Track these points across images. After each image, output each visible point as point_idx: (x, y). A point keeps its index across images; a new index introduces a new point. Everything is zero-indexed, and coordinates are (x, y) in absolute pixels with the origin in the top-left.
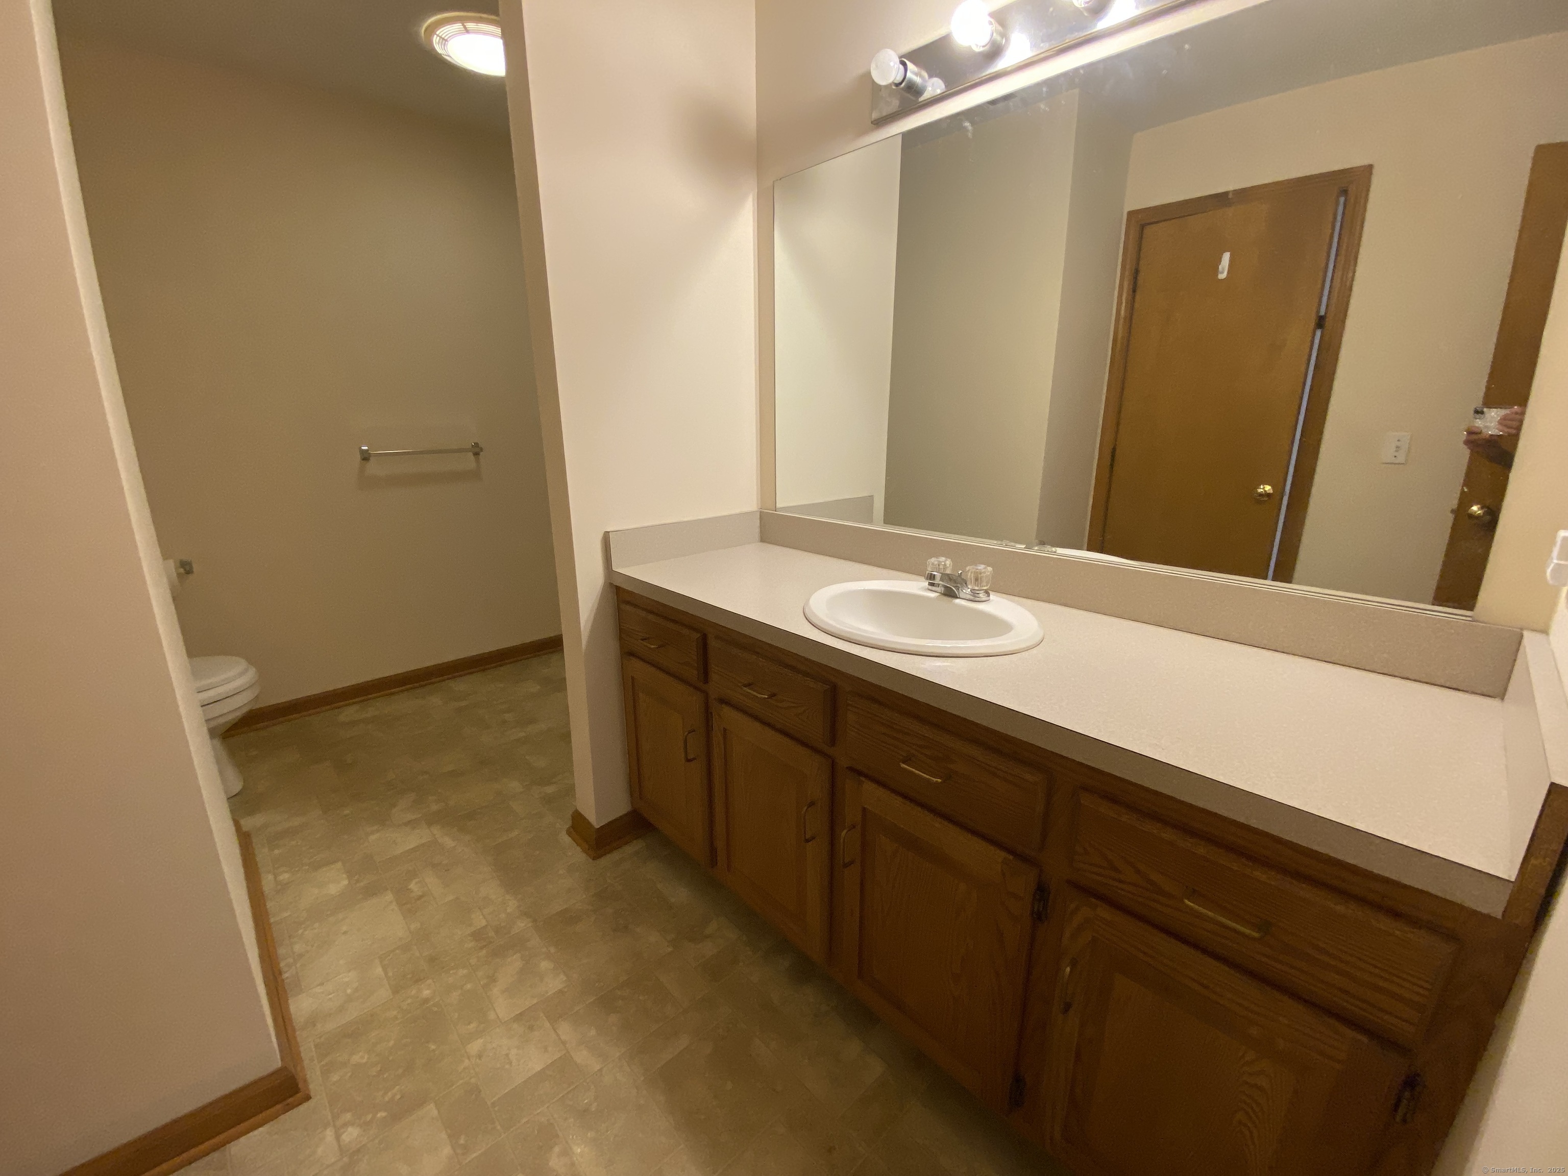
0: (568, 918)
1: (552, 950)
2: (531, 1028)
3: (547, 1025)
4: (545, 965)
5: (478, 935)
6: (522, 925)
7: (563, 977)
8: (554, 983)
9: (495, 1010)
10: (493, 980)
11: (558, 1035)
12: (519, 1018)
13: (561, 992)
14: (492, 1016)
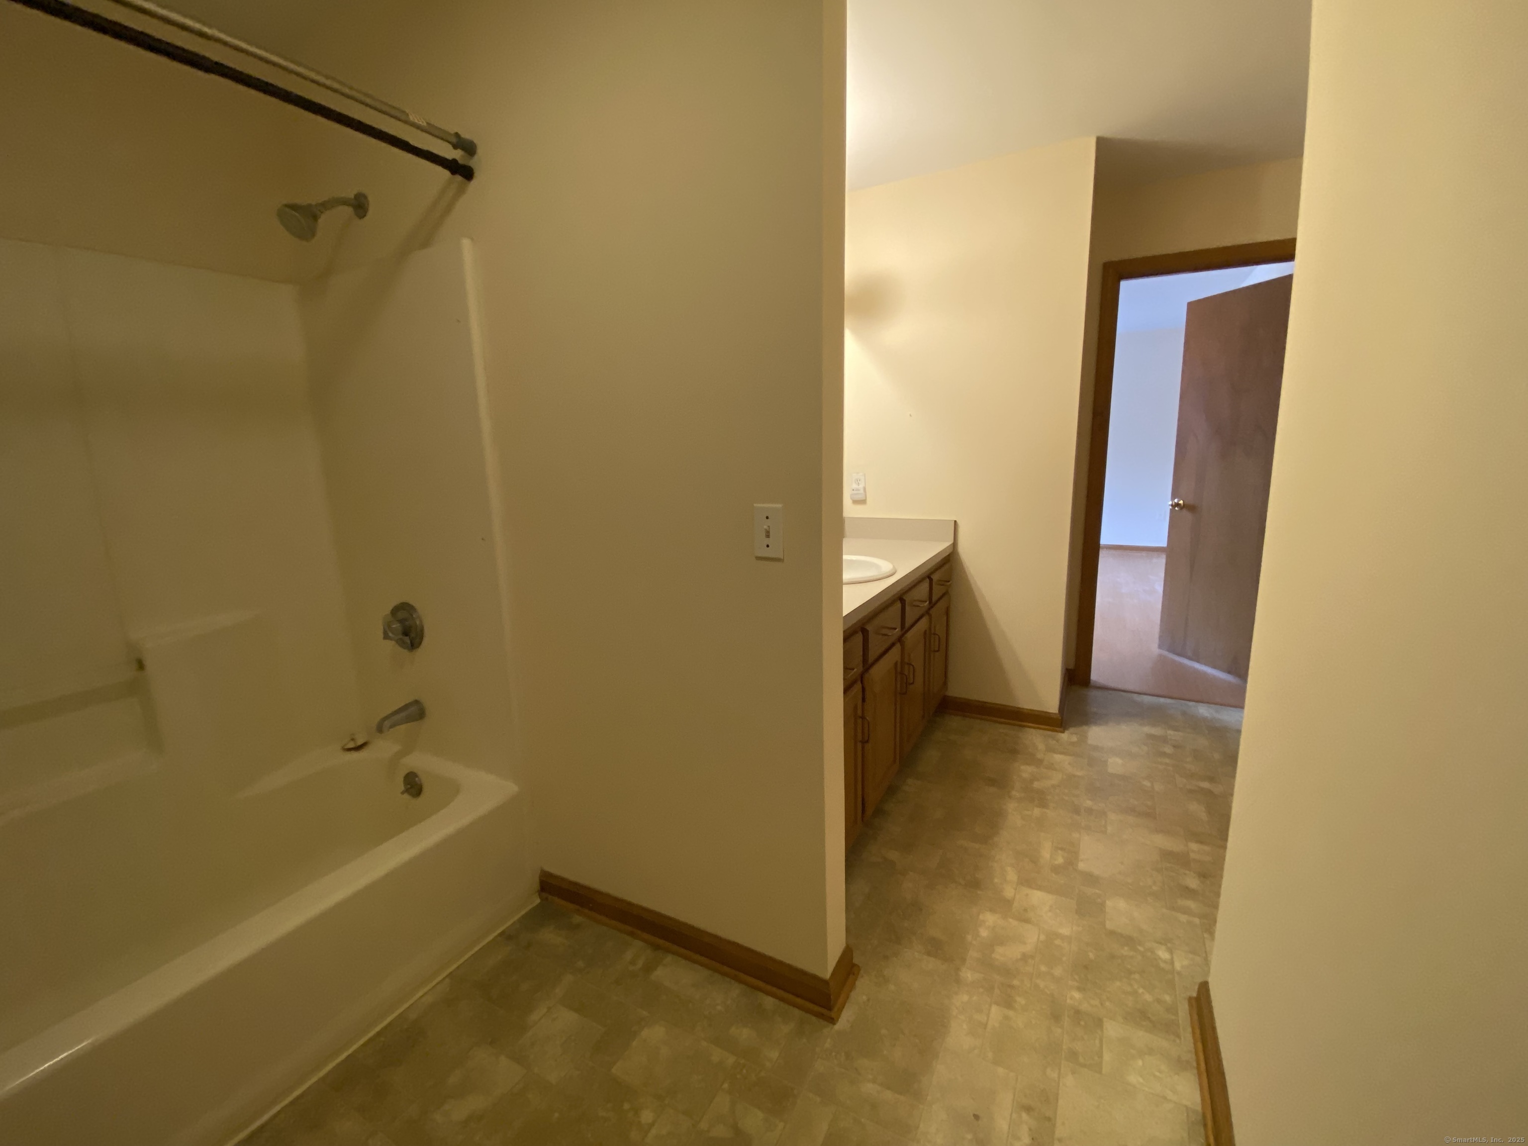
0: (935, 948)
1: (969, 938)
2: (1025, 910)
3: (1016, 904)
4: (984, 933)
5: (1008, 1003)
6: (968, 975)
7: (981, 917)
8: (990, 919)
9: (1038, 939)
10: (1025, 958)
11: (1015, 895)
12: (1027, 921)
13: (992, 910)
14: (1042, 937)
